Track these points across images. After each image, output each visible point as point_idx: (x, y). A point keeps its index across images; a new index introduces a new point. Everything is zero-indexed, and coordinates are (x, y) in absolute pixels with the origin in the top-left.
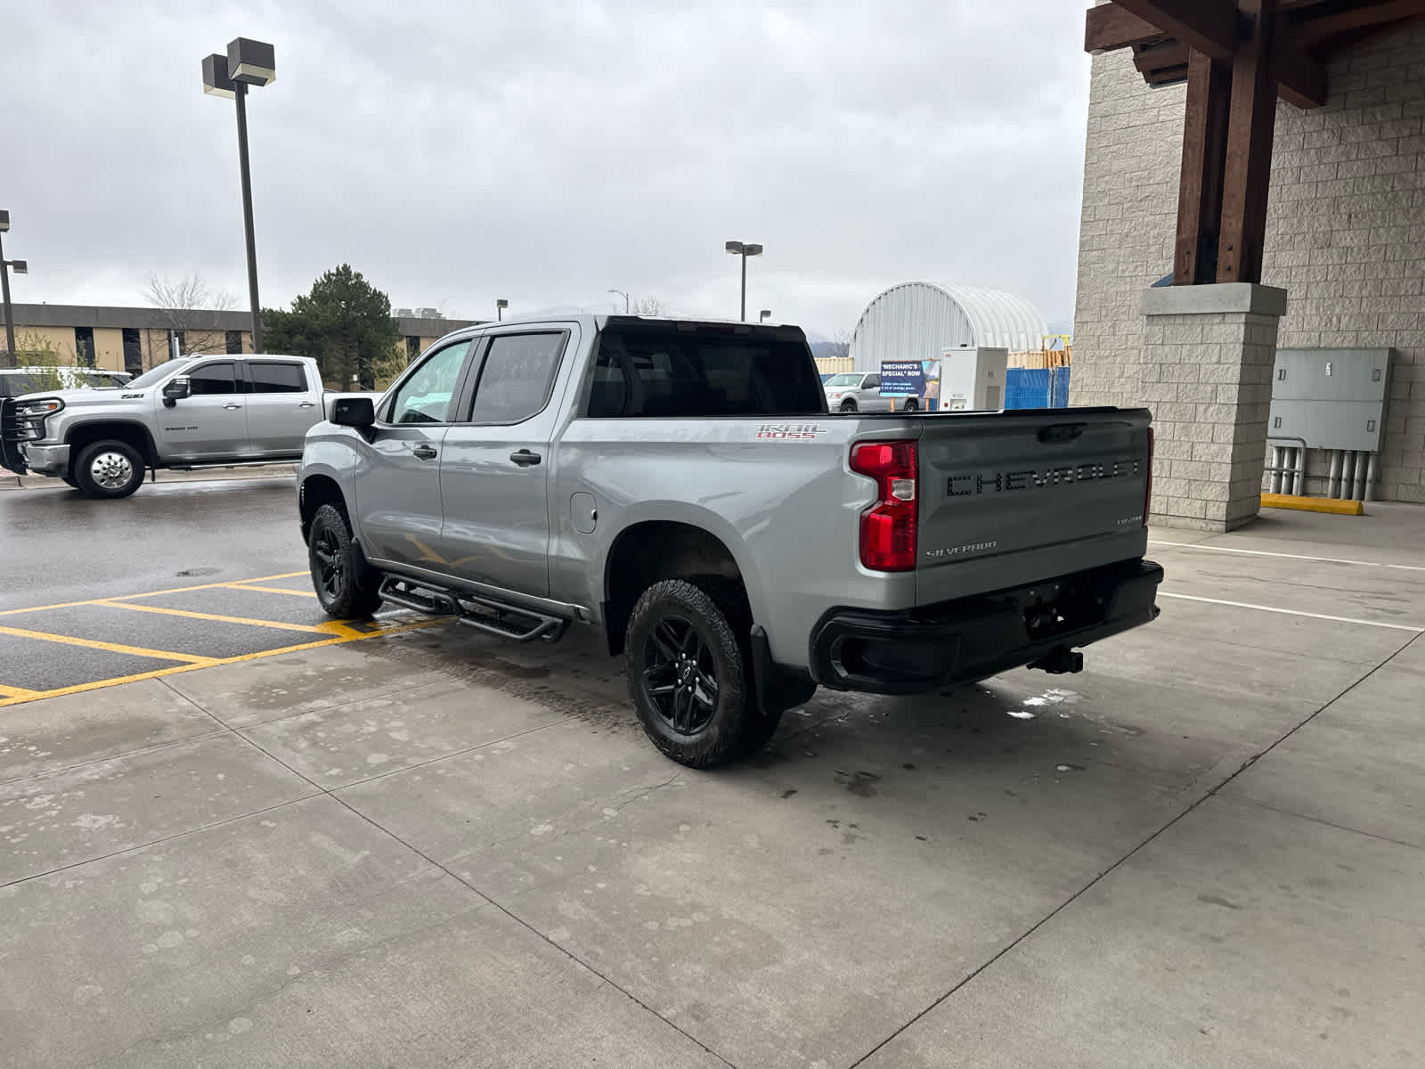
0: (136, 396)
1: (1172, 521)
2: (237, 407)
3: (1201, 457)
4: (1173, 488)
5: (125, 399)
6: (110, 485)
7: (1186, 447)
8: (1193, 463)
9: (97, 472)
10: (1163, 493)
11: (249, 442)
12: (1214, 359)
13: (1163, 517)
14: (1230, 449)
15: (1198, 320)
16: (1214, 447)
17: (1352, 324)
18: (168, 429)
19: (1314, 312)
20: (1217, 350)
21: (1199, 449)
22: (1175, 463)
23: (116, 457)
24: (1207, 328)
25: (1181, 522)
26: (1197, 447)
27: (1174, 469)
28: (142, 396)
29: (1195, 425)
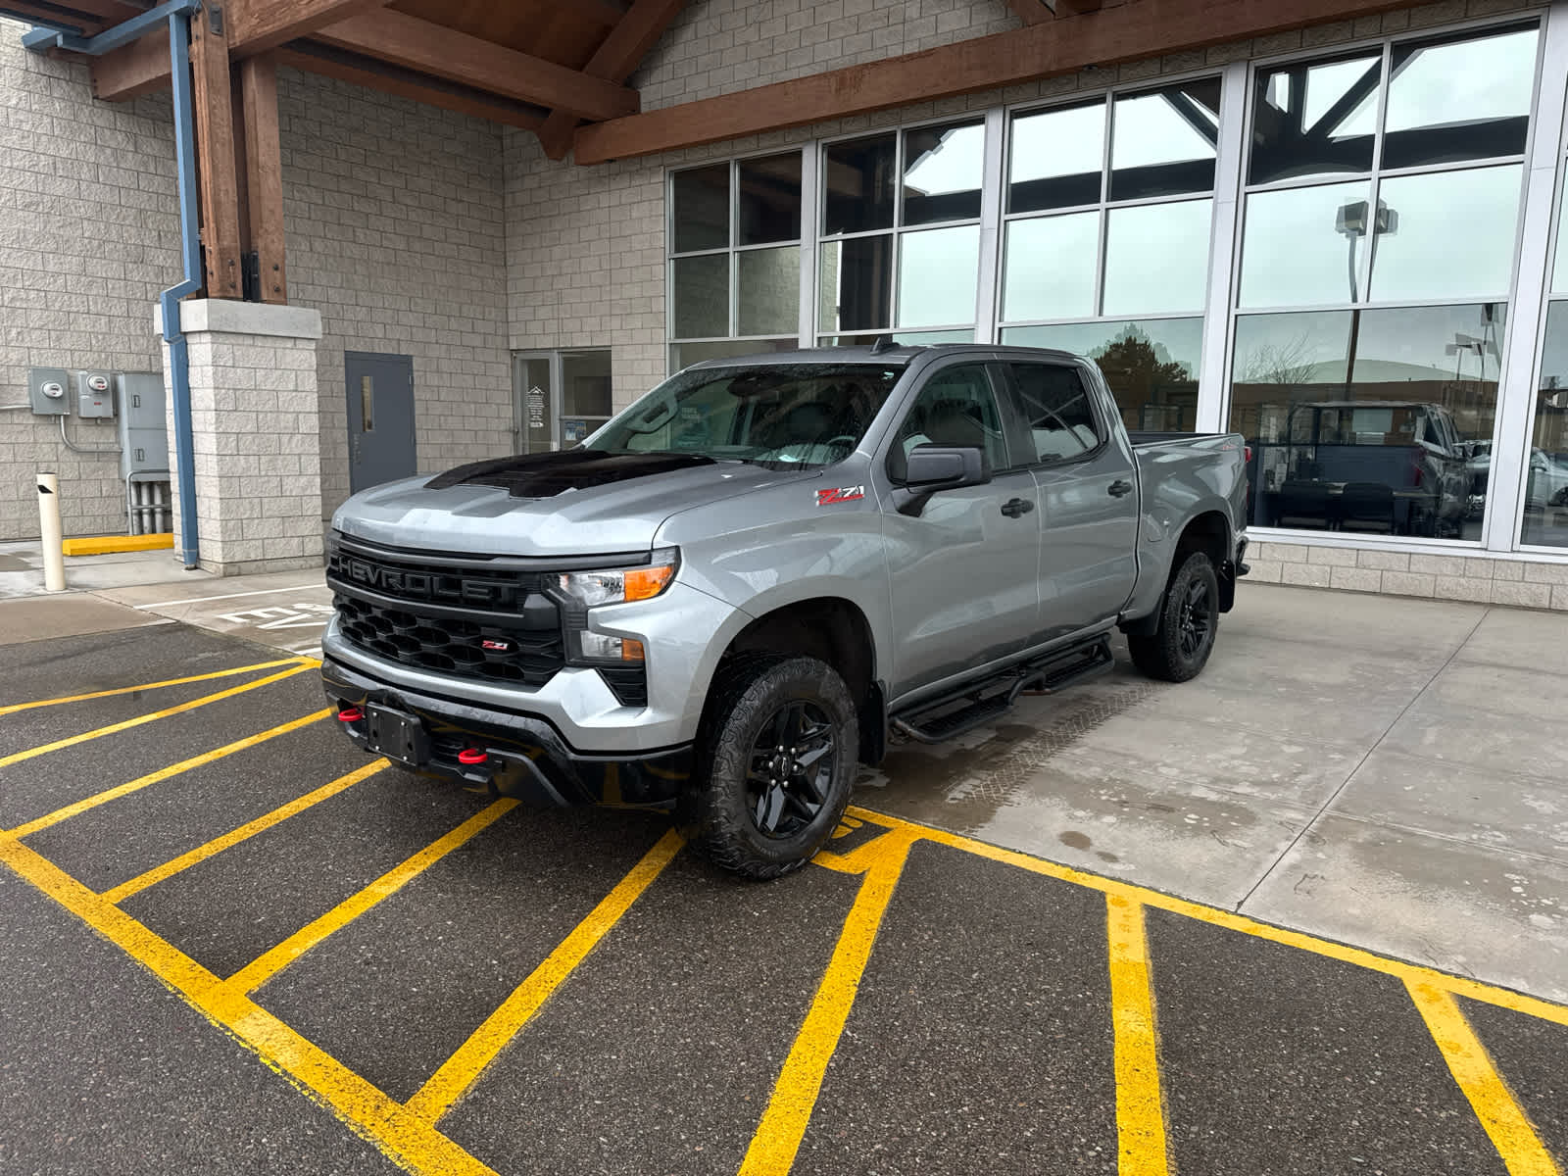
1: (270, 566)
3: (291, 491)
4: (267, 529)
7: (275, 482)
8: (283, 500)
10: (256, 536)
12: (291, 387)
13: (260, 563)
14: (318, 480)
15: (269, 342)
16: (303, 480)
17: (151, 347)
19: (139, 332)
20: (293, 376)
21: (289, 483)
22: (265, 500)
24: (280, 353)
25: (280, 564)
26: (286, 481)
27: (266, 507)
29: (281, 457)
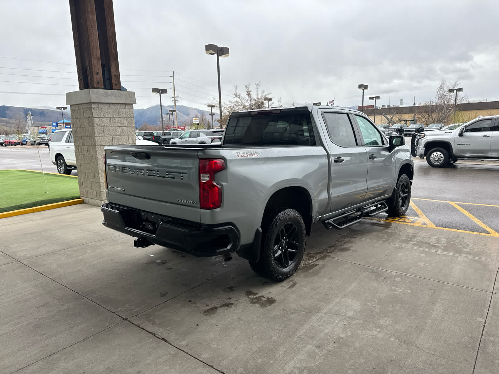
0: (449, 132)
2: (488, 137)
5: (446, 134)
6: (436, 163)
9: (432, 158)
11: (491, 151)
18: (458, 145)
23: (439, 153)
28: (452, 132)
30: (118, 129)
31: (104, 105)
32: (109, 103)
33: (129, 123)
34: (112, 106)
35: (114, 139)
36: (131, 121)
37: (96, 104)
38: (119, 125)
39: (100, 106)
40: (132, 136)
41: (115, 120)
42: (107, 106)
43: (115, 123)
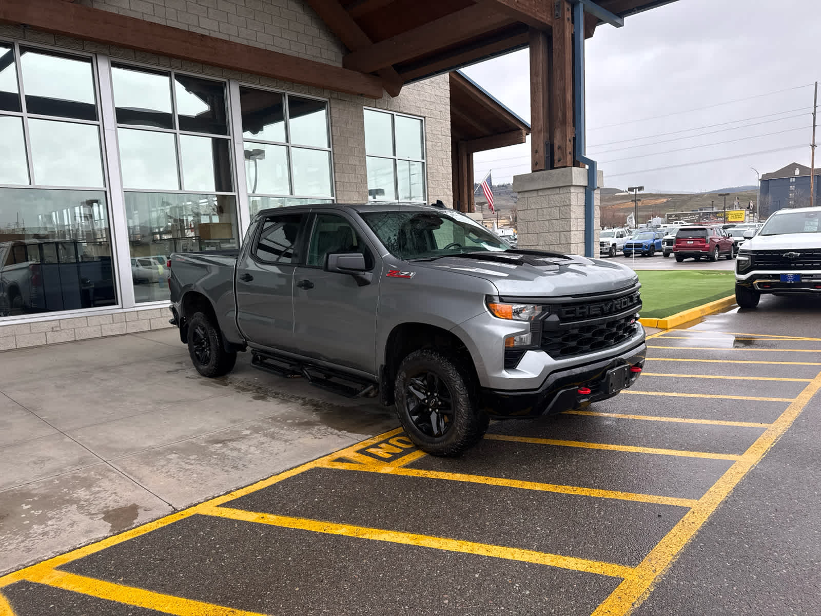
30: (547, 223)
31: (532, 193)
32: (537, 190)
33: (563, 214)
34: (540, 193)
35: (540, 237)
36: (565, 211)
37: (523, 193)
38: (548, 218)
39: (526, 195)
40: (565, 233)
41: (543, 211)
42: (534, 194)
43: (543, 215)
